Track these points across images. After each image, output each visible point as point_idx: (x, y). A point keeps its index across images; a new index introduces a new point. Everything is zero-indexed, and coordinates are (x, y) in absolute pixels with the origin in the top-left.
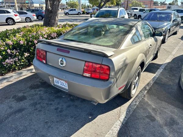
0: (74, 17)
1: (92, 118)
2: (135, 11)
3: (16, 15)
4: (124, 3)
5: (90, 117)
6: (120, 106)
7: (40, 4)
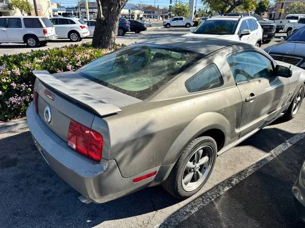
0: (178, 31)
1: (91, 224)
2: (292, 21)
3: (82, 27)
4: (276, 7)
5: (88, 221)
6: (156, 210)
7: (129, 11)
